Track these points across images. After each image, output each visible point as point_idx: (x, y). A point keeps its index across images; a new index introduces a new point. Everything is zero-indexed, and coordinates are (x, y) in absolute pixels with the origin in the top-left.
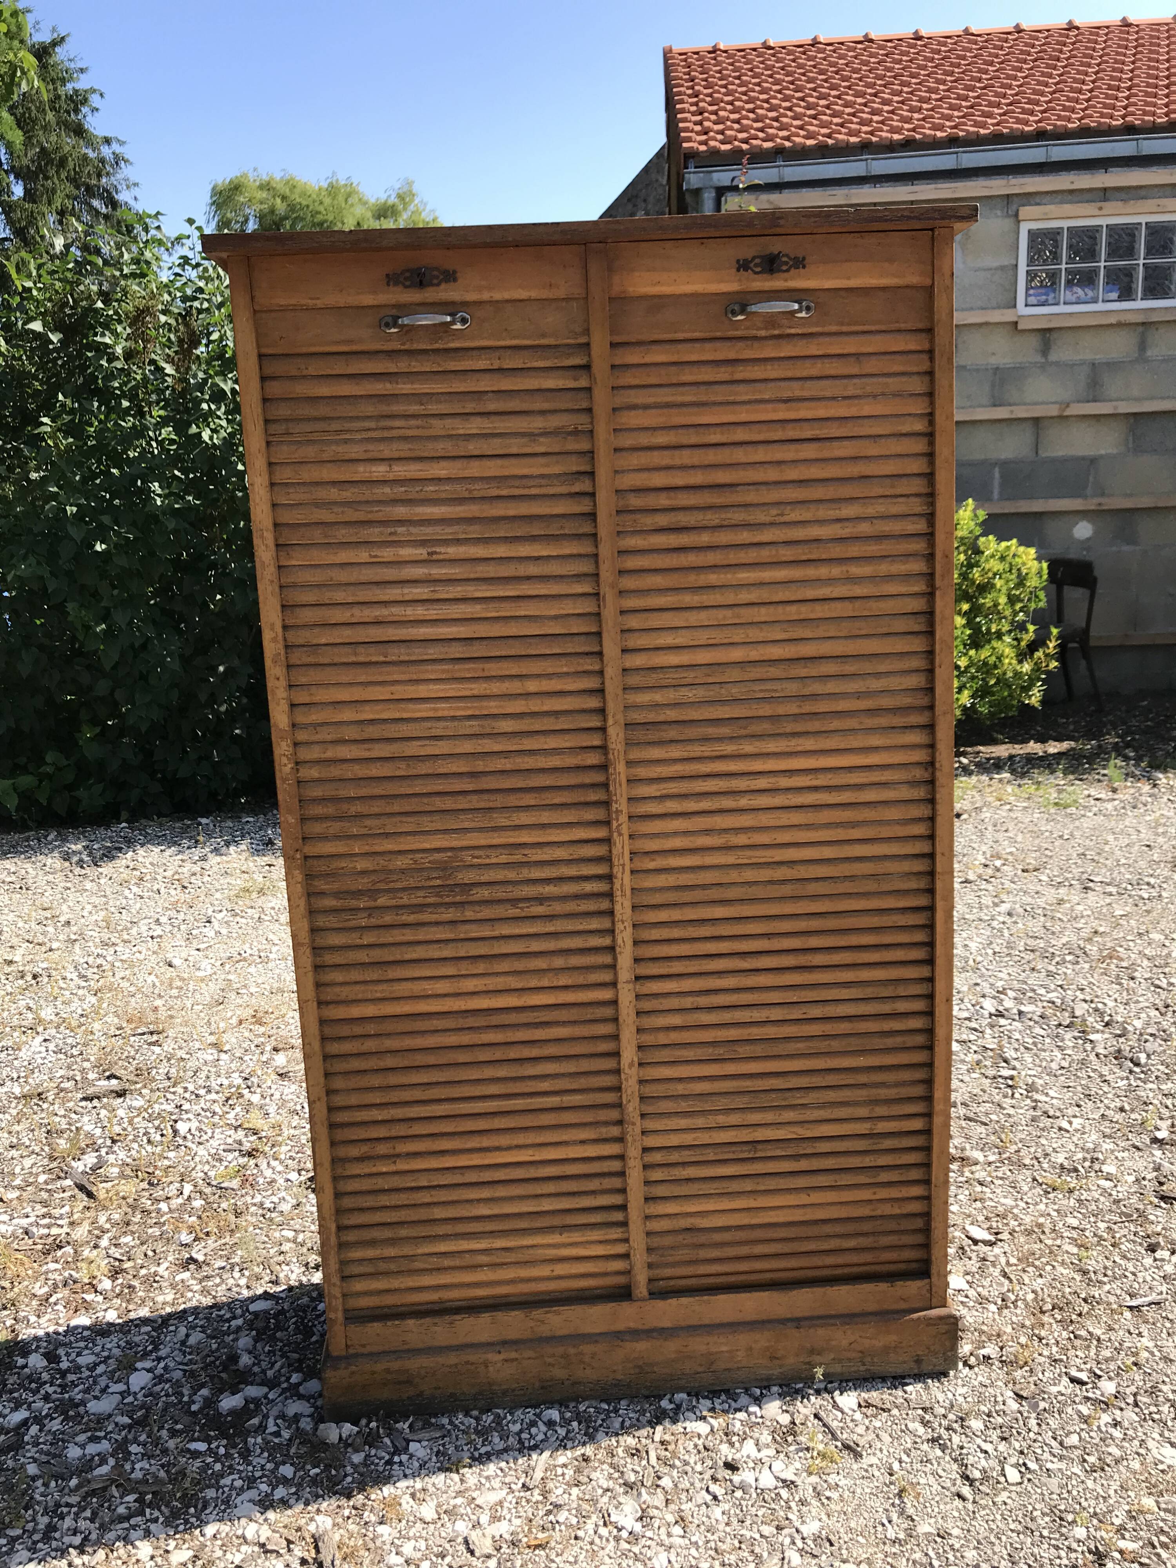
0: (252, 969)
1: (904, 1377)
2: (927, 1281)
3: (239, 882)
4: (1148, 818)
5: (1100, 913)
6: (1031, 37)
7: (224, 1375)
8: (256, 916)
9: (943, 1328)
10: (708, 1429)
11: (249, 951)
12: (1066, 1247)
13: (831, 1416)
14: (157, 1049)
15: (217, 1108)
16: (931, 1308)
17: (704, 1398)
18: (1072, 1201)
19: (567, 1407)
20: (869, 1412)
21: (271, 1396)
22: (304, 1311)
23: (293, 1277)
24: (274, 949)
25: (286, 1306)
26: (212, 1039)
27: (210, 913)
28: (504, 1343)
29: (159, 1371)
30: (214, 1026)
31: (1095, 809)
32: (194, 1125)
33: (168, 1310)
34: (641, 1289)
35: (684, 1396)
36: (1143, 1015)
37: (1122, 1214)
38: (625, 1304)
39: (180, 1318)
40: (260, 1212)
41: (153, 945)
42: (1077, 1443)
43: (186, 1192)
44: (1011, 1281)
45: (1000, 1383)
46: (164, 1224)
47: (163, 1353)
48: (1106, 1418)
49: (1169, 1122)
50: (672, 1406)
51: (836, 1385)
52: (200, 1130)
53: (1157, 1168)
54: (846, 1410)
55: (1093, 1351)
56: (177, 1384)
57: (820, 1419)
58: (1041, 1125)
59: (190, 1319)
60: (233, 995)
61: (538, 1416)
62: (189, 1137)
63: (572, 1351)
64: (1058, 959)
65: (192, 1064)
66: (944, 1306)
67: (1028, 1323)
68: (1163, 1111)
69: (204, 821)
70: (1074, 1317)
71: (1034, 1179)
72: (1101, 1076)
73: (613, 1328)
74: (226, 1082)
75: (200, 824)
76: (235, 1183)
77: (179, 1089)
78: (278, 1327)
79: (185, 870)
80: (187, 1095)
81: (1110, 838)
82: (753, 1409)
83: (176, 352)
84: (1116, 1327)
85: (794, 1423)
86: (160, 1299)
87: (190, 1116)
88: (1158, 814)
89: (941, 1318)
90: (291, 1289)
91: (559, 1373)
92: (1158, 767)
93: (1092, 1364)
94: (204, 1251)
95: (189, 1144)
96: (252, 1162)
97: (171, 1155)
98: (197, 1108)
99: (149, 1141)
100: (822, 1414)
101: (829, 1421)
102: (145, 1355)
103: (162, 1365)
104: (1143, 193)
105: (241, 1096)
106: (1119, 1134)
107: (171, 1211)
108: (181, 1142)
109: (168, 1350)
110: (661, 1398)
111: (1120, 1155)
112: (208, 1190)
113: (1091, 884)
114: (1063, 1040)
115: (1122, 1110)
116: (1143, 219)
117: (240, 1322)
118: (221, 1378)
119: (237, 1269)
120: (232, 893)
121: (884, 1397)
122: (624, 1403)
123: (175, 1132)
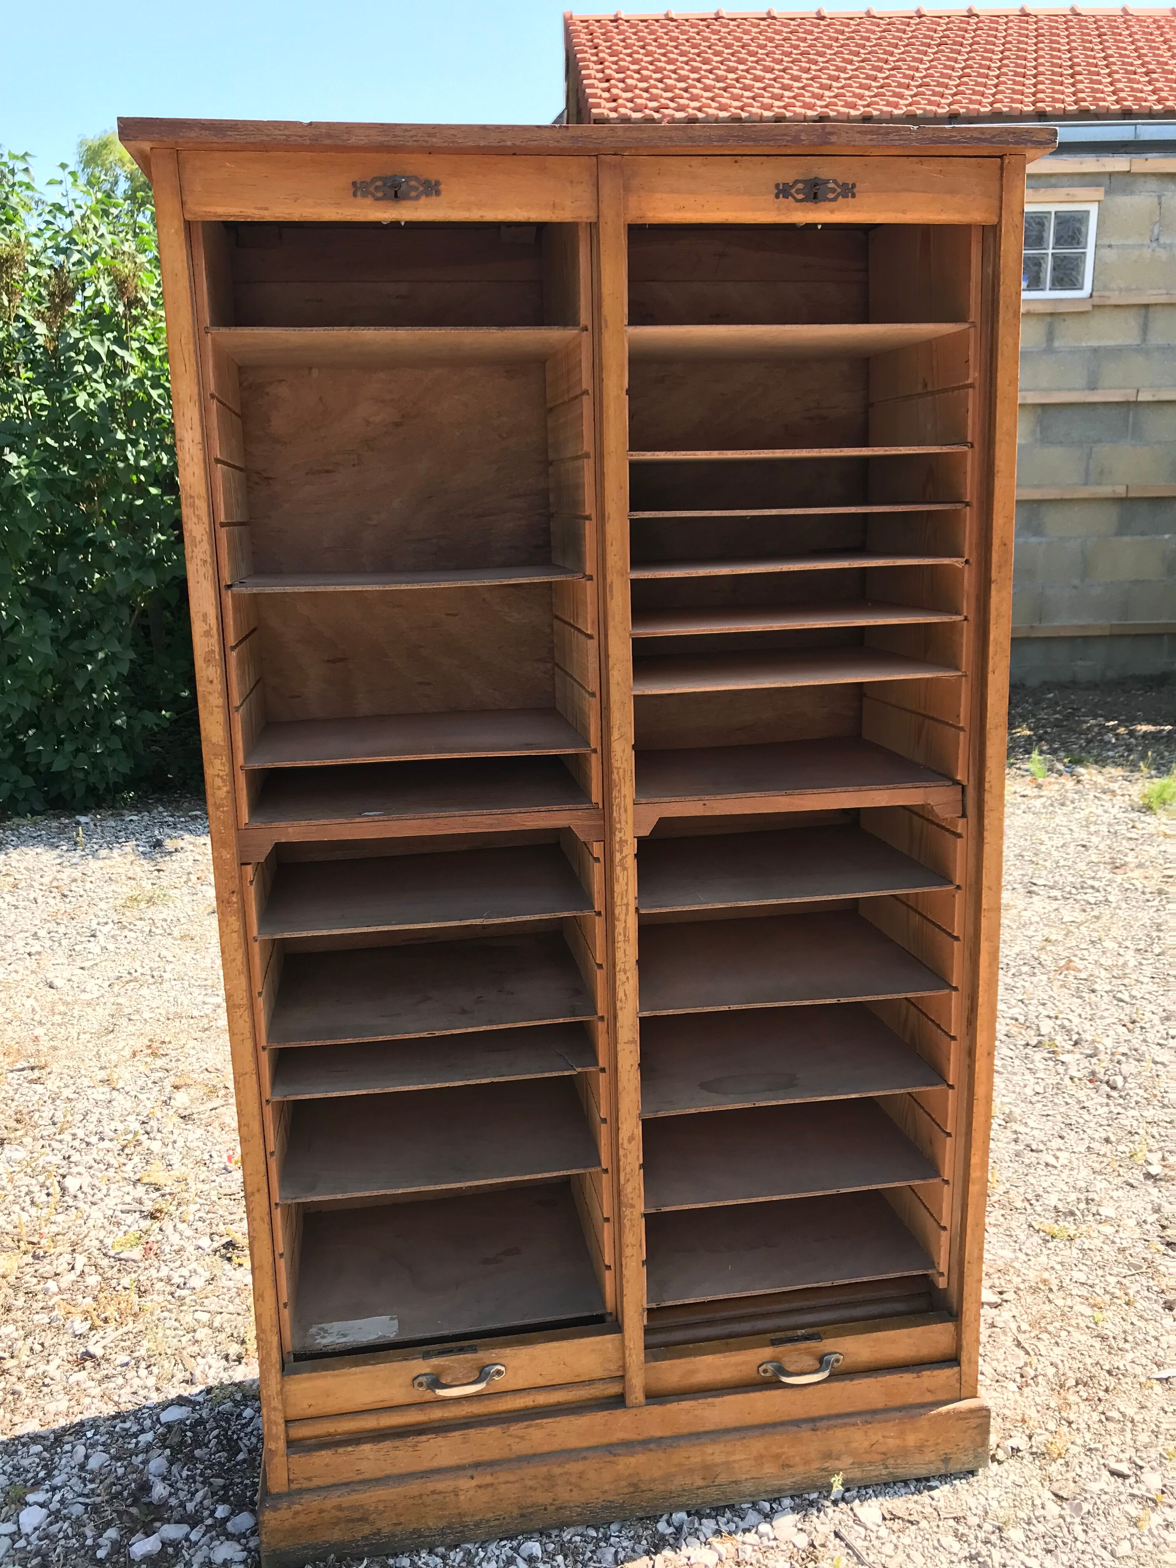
0: (144, 991)
1: (927, 1479)
2: (956, 1369)
3: (126, 890)
4: (1077, 816)
5: (1048, 919)
6: (933, 23)
7: (134, 1510)
8: (147, 929)
9: (974, 1422)
10: (716, 1559)
11: (140, 970)
12: (1078, 1308)
13: (854, 1534)
14: (39, 1088)
15: (111, 1159)
16: (961, 1400)
17: (708, 1516)
18: (1075, 1251)
19: (549, 1536)
20: (897, 1525)
21: (194, 1537)
22: (228, 1421)
23: (211, 1373)
24: (169, 967)
25: (205, 1413)
26: (102, 1075)
27: (94, 926)
28: (477, 1465)
29: (54, 1506)
30: (103, 1059)
31: (1023, 807)
32: (86, 1180)
33: (63, 1422)
34: (637, 1395)
35: (683, 1515)
36: (1111, 1033)
37: (1130, 1265)
38: (619, 1412)
39: (77, 1433)
40: (168, 1289)
41: (30, 963)
42: (1130, 1553)
43: (79, 1268)
44: (1028, 1353)
45: (1035, 1482)
46: (53, 1308)
47: (58, 1481)
48: (1156, 1519)
49: (1159, 1155)
50: (671, 1530)
51: (854, 1493)
52: (93, 1187)
53: (1157, 1210)
54: (869, 1525)
55: (1129, 1435)
56: (78, 1523)
57: (842, 1539)
58: (1027, 1161)
59: (89, 1434)
60: (124, 1021)
61: (515, 1549)
62: (81, 1196)
63: (557, 1471)
64: (1013, 971)
65: (81, 1106)
66: (974, 1396)
67: (1053, 1405)
68: (1151, 1141)
69: (83, 819)
70: (1101, 1394)
71: (1030, 1226)
72: (1079, 1102)
73: (605, 1440)
74: (121, 1127)
75: (78, 823)
76: (137, 1253)
77: (66, 1136)
78: (198, 1443)
79: (64, 876)
80: (76, 1143)
81: (1044, 837)
82: (764, 1528)
83: (48, 308)
84: (1149, 1404)
85: (812, 1545)
86: (51, 1408)
87: (81, 1169)
88: (1087, 811)
89: (972, 1411)
90: (209, 1390)
91: (542, 1497)
92: (1079, 762)
93: (1131, 1452)
94: (103, 1343)
95: (81, 1205)
96: (157, 1225)
97: (60, 1218)
98: (88, 1159)
99: (33, 1203)
100: (844, 1532)
101: (850, 1539)
102: (37, 1484)
103: (58, 1497)
104: (1053, 181)
105: (139, 1143)
106: (1109, 1169)
107: (60, 1291)
108: (71, 1202)
109: (64, 1477)
110: (656, 1519)
111: (1115, 1194)
112: (105, 1262)
113: (1034, 888)
114: (1032, 1062)
115: (1107, 1140)
116: (1053, 208)
117: (148, 1437)
118: (130, 1514)
119: (143, 1365)
120: (120, 902)
121: (911, 1505)
122: (614, 1527)
123: (63, 1190)
